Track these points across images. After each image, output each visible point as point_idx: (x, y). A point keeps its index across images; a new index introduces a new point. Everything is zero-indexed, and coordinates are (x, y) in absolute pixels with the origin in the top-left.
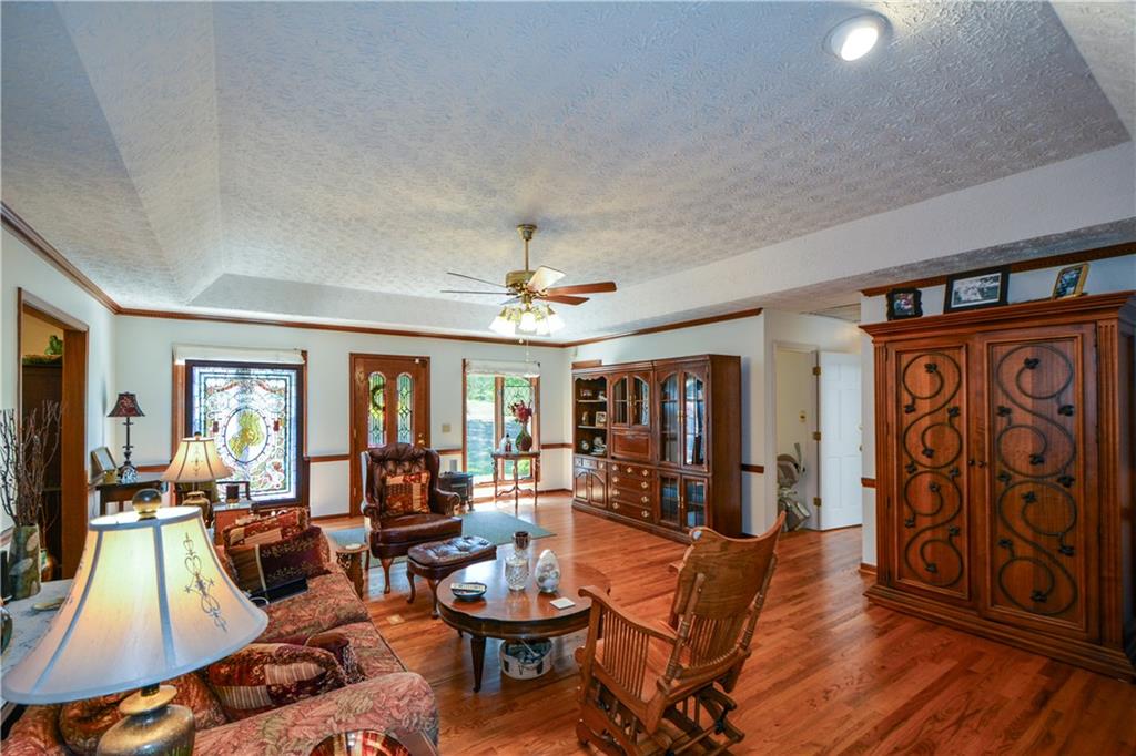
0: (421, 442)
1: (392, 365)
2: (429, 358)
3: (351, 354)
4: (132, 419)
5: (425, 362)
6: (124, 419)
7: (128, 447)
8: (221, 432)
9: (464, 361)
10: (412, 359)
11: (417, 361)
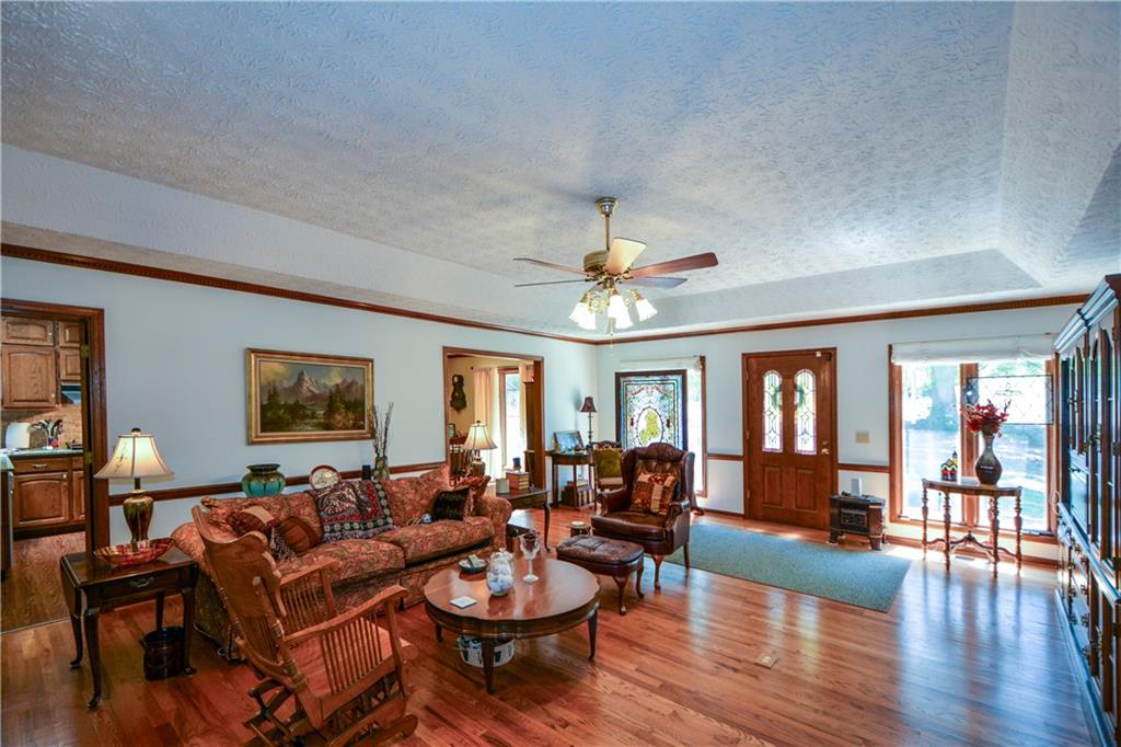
0: (825, 451)
1: (788, 363)
2: (835, 349)
3: (743, 355)
4: (592, 414)
5: (830, 355)
6: (588, 414)
7: (590, 432)
8: (635, 425)
9: (890, 347)
10: (811, 352)
11: (819, 354)
